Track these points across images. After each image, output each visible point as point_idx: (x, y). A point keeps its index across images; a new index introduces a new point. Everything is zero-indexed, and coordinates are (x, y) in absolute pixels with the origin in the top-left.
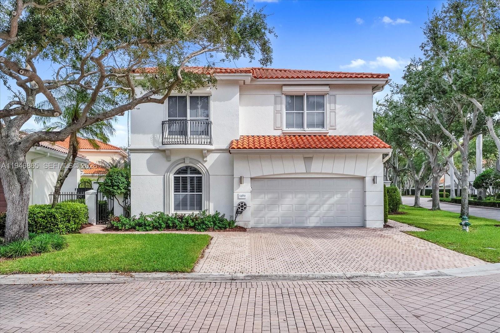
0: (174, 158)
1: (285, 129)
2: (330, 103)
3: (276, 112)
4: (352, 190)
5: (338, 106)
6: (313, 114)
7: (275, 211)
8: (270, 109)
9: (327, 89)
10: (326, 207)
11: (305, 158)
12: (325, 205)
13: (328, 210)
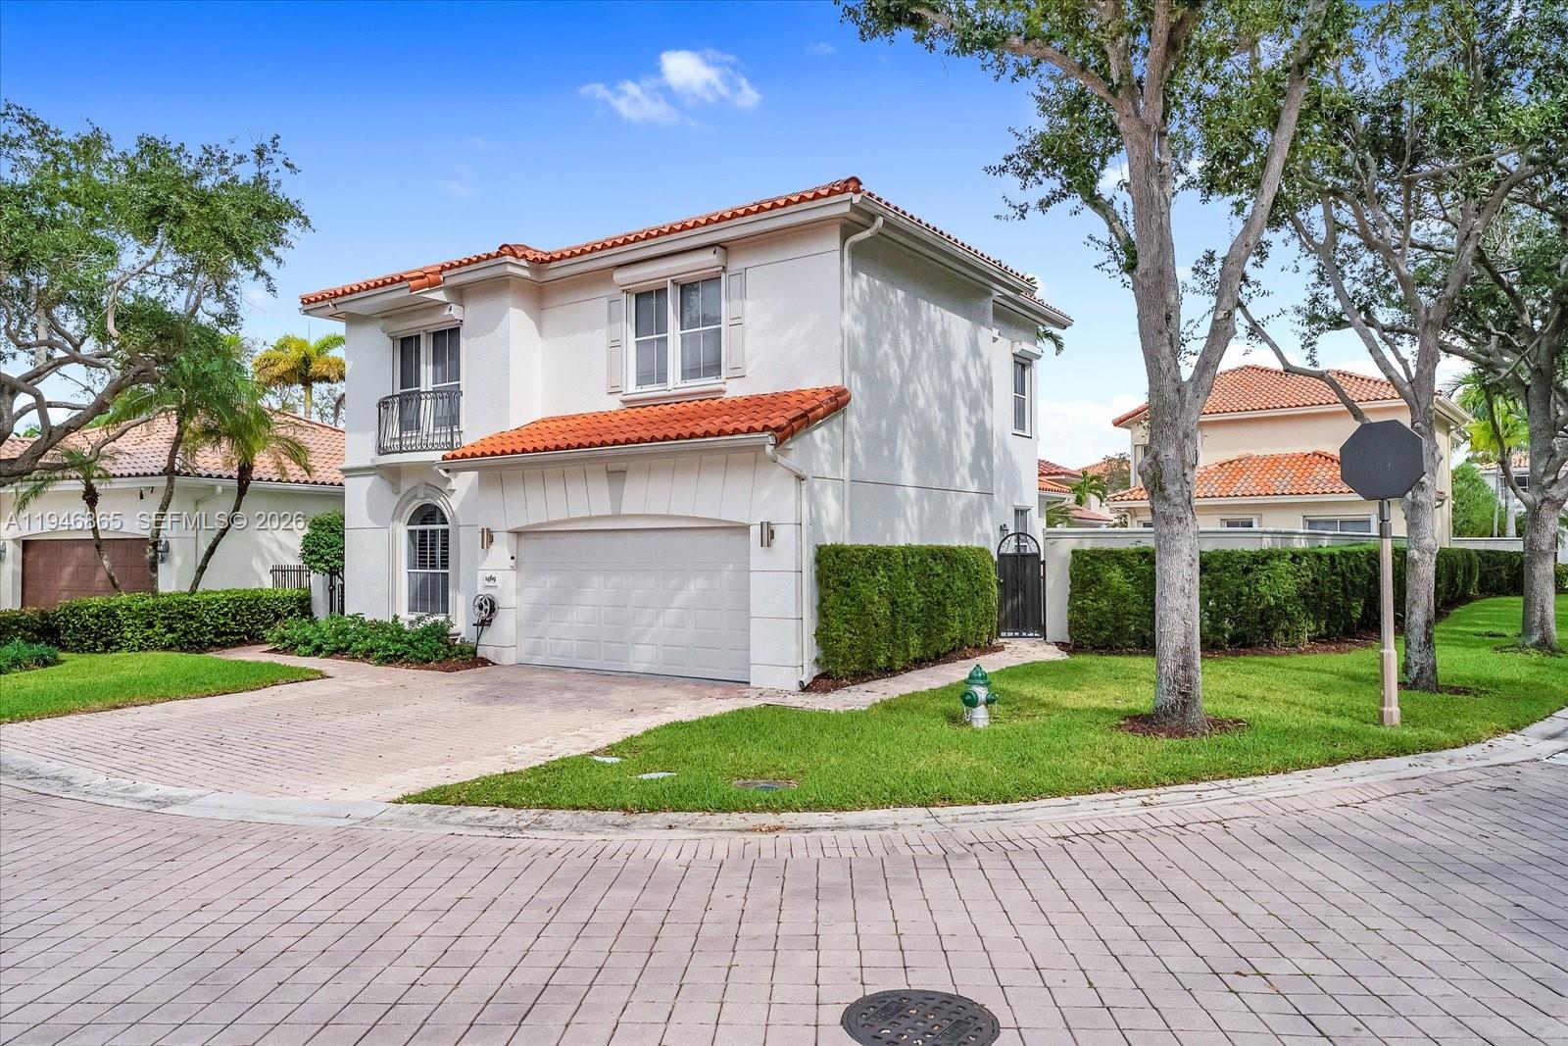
0: (406, 486)
1: (632, 388)
2: (728, 299)
3: (615, 344)
4: (731, 567)
5: (749, 305)
6: (695, 336)
7: (563, 622)
8: (600, 337)
9: (709, 258)
10: (671, 615)
11: (609, 473)
12: (669, 611)
13: (675, 627)
